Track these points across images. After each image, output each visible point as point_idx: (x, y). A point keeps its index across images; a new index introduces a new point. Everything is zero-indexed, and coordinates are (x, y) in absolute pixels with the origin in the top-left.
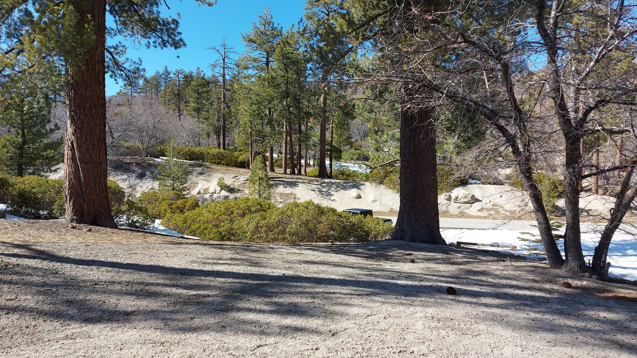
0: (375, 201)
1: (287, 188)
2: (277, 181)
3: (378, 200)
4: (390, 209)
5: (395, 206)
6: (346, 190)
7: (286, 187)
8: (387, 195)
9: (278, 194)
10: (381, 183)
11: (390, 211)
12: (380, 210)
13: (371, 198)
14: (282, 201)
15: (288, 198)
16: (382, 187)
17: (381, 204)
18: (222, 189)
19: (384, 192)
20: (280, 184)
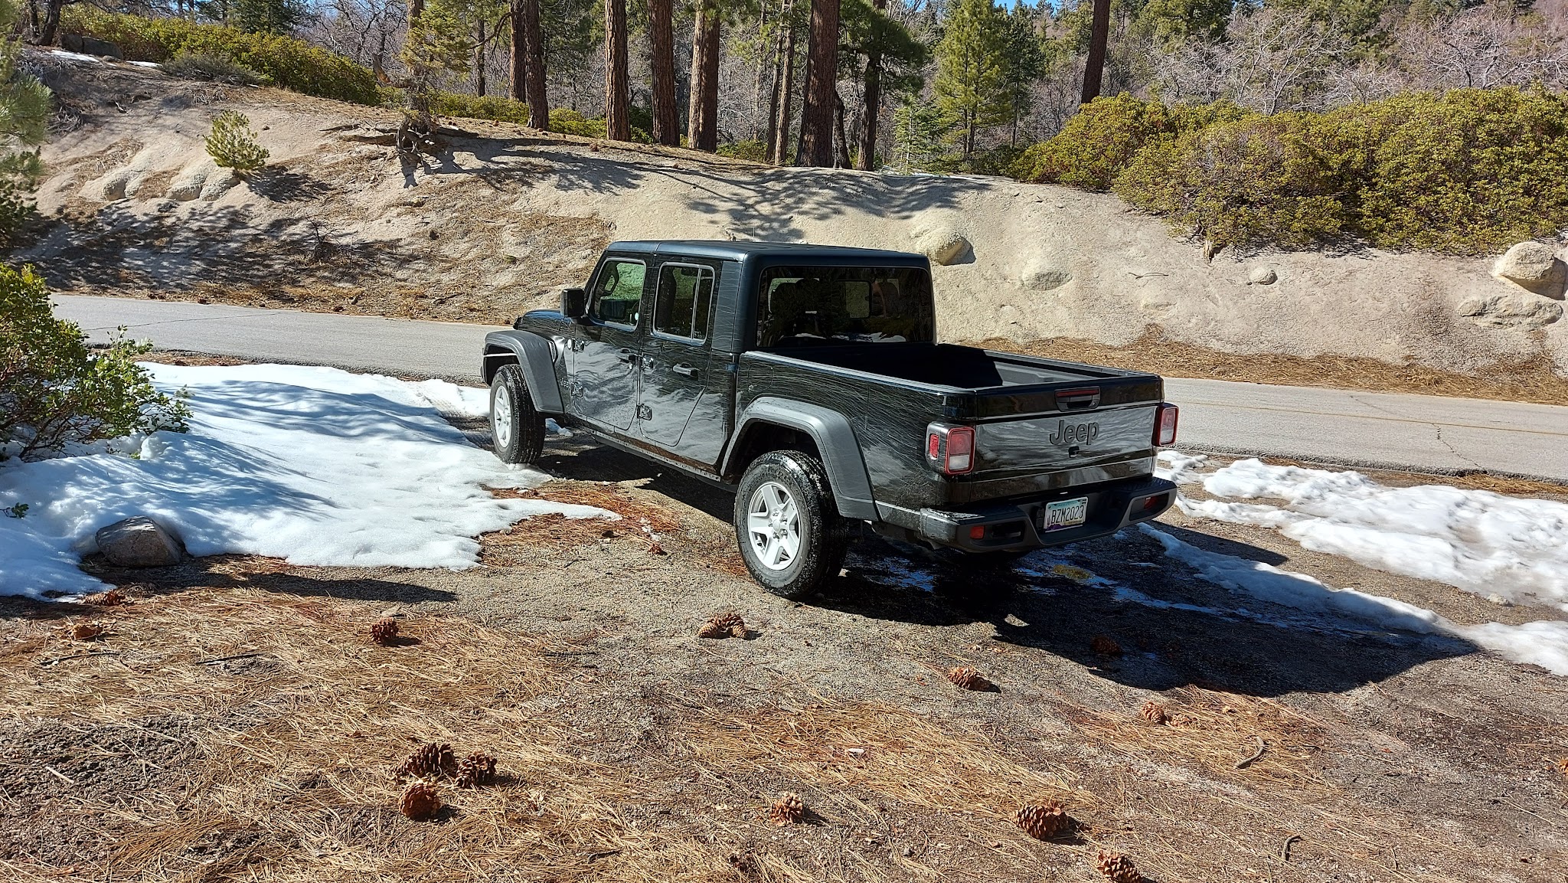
0: (1049, 280)
1: (576, 194)
2: (541, 154)
3: (1075, 274)
4: (1138, 331)
5: (1173, 311)
6: (879, 214)
7: (571, 186)
8: (1133, 251)
9: (515, 218)
10: (1100, 184)
11: (1142, 341)
12: (1072, 334)
13: (1032, 262)
14: (519, 252)
15: (562, 239)
16: (1107, 205)
17: (1088, 300)
18: (238, 178)
19: (1115, 234)
20: (548, 172)
